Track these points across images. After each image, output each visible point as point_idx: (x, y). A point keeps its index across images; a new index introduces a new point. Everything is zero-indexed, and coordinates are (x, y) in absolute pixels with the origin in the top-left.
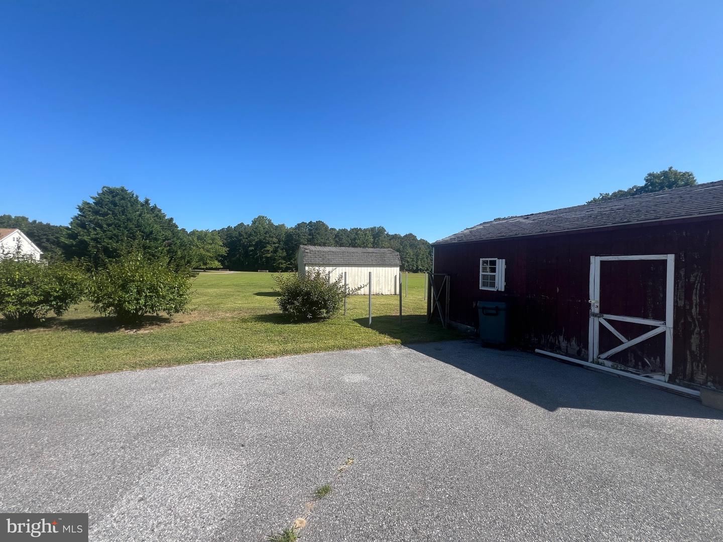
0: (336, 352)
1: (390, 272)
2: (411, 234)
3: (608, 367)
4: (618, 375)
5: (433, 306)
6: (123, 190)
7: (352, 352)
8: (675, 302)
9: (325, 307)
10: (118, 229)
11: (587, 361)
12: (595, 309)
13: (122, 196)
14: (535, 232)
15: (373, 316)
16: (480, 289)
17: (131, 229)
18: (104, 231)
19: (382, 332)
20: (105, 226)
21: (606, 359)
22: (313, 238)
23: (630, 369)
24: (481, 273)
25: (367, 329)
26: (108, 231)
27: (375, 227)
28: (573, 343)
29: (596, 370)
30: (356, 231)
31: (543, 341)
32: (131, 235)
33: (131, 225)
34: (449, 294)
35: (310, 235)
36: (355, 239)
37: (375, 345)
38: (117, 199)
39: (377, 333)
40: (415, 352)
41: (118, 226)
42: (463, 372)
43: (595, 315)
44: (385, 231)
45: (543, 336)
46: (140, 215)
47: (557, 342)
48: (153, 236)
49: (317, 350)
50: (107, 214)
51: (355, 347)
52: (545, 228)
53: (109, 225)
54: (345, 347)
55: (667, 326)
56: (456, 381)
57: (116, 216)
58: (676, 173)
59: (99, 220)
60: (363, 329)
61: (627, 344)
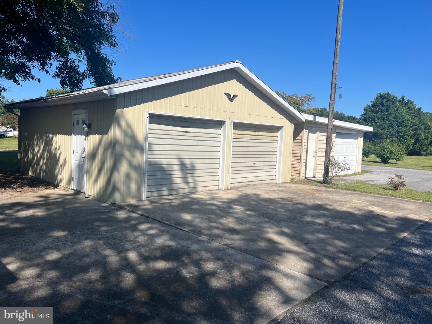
6: (388, 94)
10: (383, 121)
13: (387, 99)
17: (391, 120)
18: (376, 123)
20: (376, 120)
26: (378, 122)
32: (391, 124)
33: (391, 118)
38: (384, 101)
41: (383, 119)
46: (397, 110)
48: (404, 124)
50: (378, 112)
53: (378, 119)
57: (383, 112)
59: (373, 116)
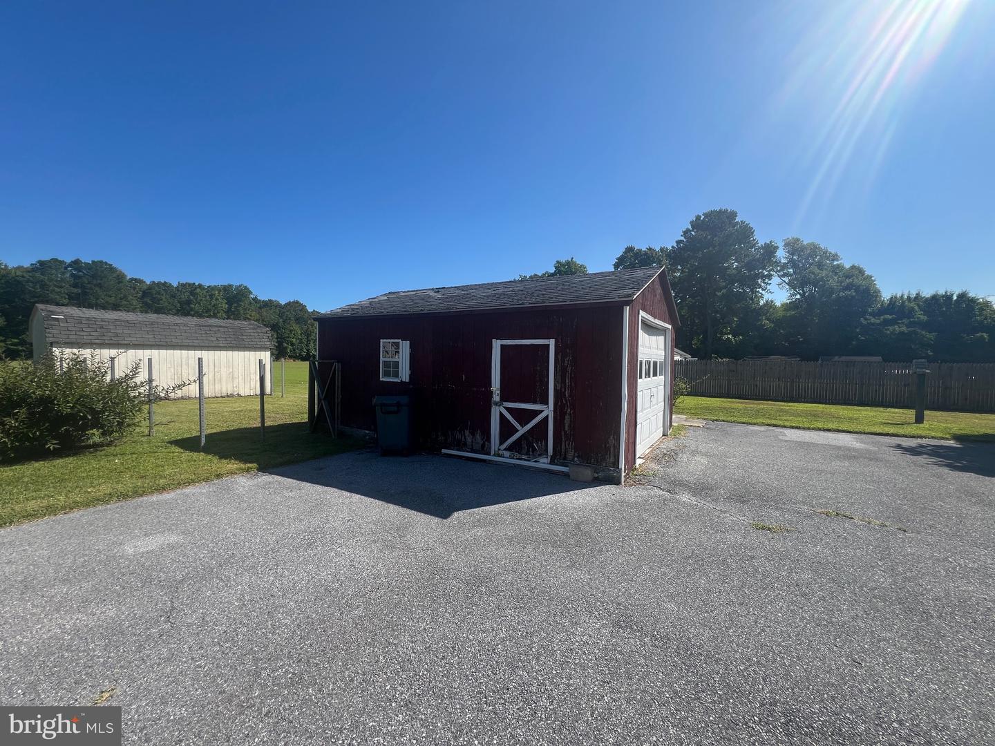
0: (114, 505)
1: (252, 359)
2: (297, 302)
3: (507, 458)
4: (514, 464)
5: (318, 408)
7: (155, 498)
8: (555, 386)
9: (96, 424)
11: (490, 455)
12: (496, 398)
14: (441, 308)
15: (209, 431)
16: (381, 379)
19: (223, 456)
21: (505, 450)
22: (85, 293)
23: (524, 457)
24: (382, 359)
25: (195, 455)
27: (231, 286)
28: (478, 436)
29: (497, 463)
30: (192, 289)
31: (450, 440)
34: (340, 389)
35: (75, 286)
36: (189, 302)
37: (207, 480)
39: (215, 459)
40: (279, 478)
42: (348, 494)
43: (496, 404)
44: (251, 293)
45: (450, 433)
47: (463, 438)
49: (63, 508)
51: (163, 489)
52: (452, 304)
54: (137, 493)
55: (548, 410)
56: (335, 508)
58: (575, 264)
60: (186, 455)
61: (522, 431)
